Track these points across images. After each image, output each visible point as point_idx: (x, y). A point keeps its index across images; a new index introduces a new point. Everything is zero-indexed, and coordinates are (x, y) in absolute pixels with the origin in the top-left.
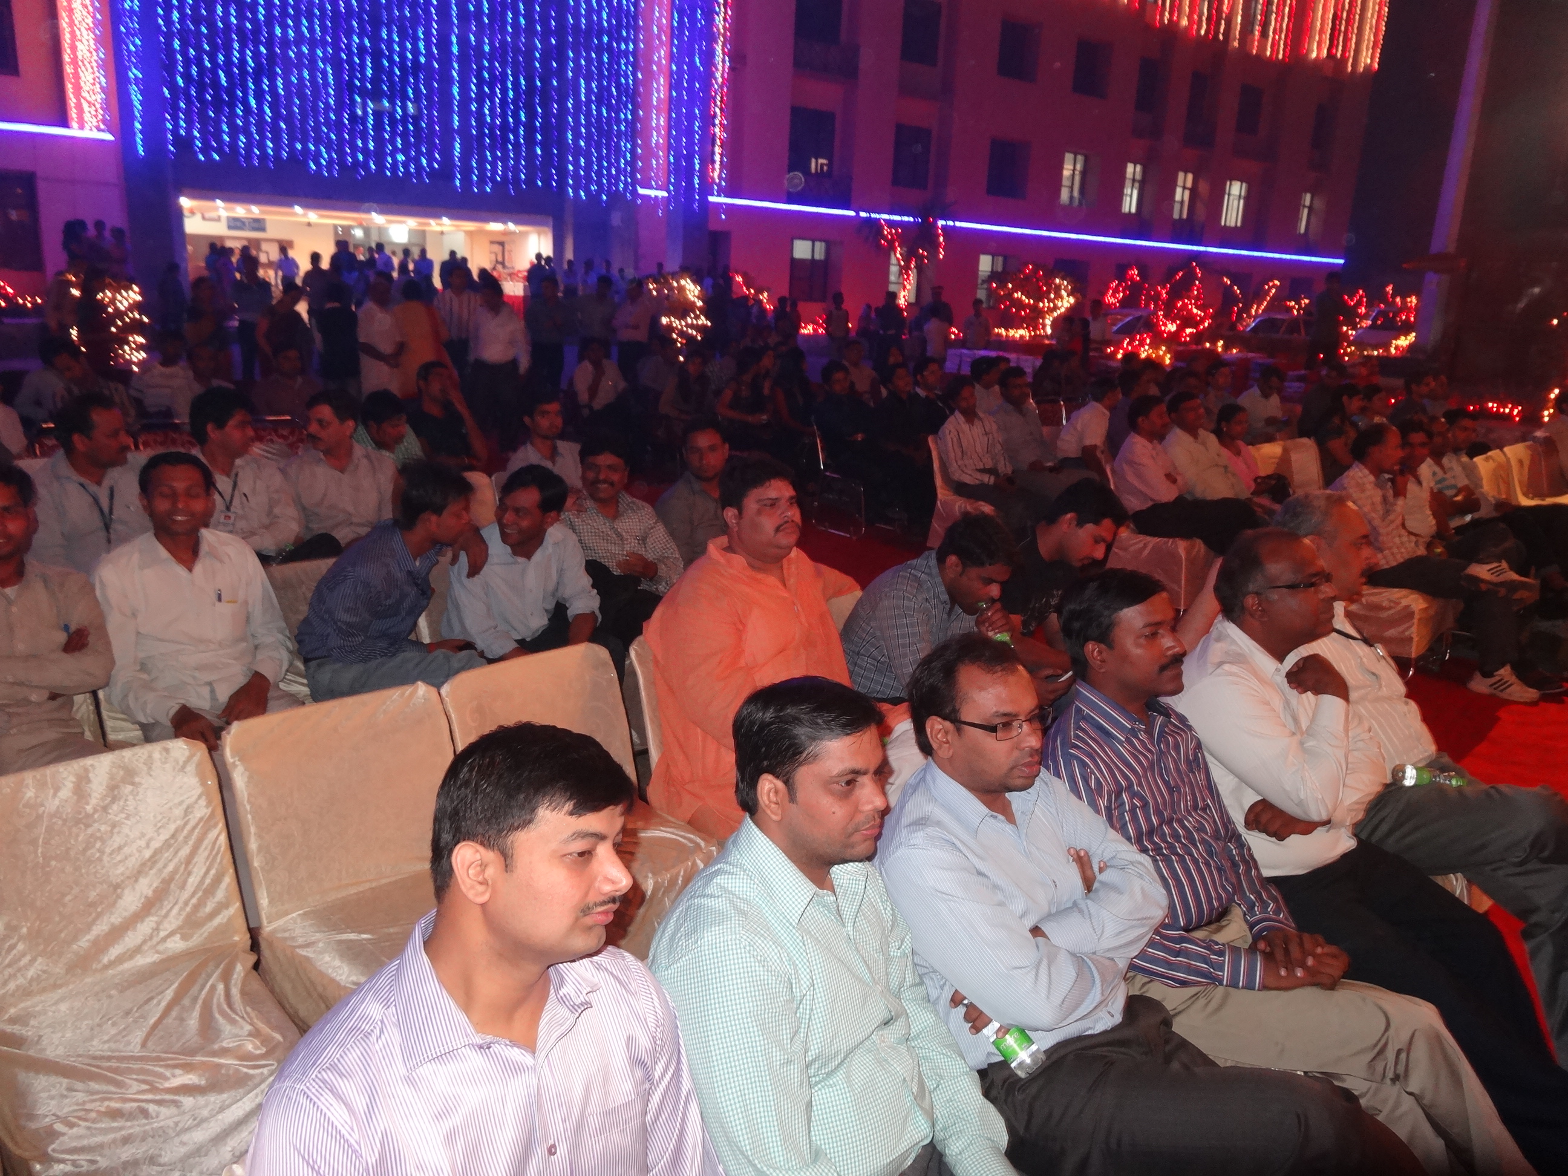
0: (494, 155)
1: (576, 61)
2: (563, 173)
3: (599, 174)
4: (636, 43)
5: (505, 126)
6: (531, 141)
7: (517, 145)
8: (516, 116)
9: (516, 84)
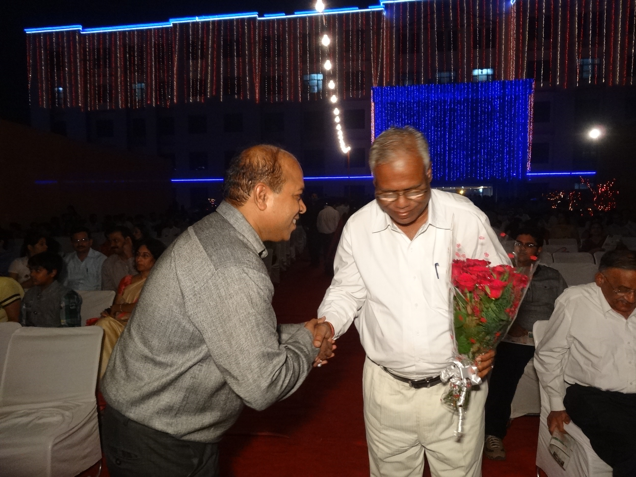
0: (457, 171)
1: (481, 145)
2: (476, 174)
3: (487, 172)
4: (499, 137)
5: (460, 165)
6: (467, 167)
7: (463, 169)
8: (463, 161)
9: (463, 154)
